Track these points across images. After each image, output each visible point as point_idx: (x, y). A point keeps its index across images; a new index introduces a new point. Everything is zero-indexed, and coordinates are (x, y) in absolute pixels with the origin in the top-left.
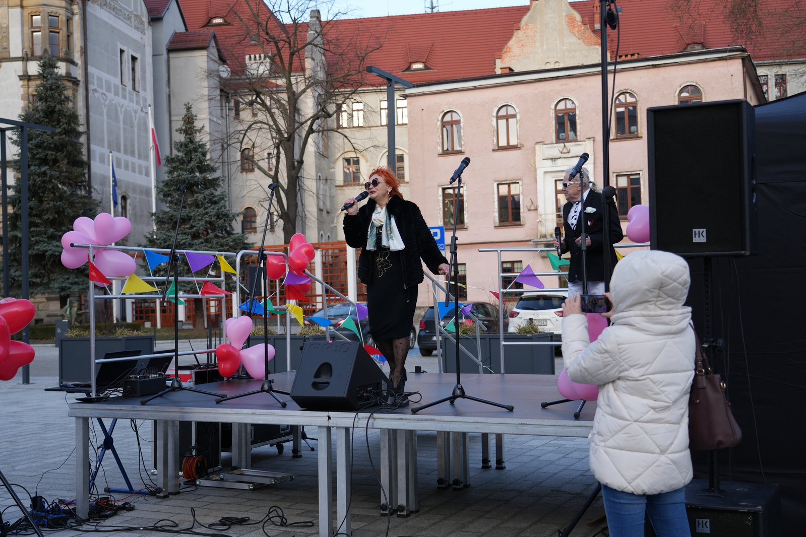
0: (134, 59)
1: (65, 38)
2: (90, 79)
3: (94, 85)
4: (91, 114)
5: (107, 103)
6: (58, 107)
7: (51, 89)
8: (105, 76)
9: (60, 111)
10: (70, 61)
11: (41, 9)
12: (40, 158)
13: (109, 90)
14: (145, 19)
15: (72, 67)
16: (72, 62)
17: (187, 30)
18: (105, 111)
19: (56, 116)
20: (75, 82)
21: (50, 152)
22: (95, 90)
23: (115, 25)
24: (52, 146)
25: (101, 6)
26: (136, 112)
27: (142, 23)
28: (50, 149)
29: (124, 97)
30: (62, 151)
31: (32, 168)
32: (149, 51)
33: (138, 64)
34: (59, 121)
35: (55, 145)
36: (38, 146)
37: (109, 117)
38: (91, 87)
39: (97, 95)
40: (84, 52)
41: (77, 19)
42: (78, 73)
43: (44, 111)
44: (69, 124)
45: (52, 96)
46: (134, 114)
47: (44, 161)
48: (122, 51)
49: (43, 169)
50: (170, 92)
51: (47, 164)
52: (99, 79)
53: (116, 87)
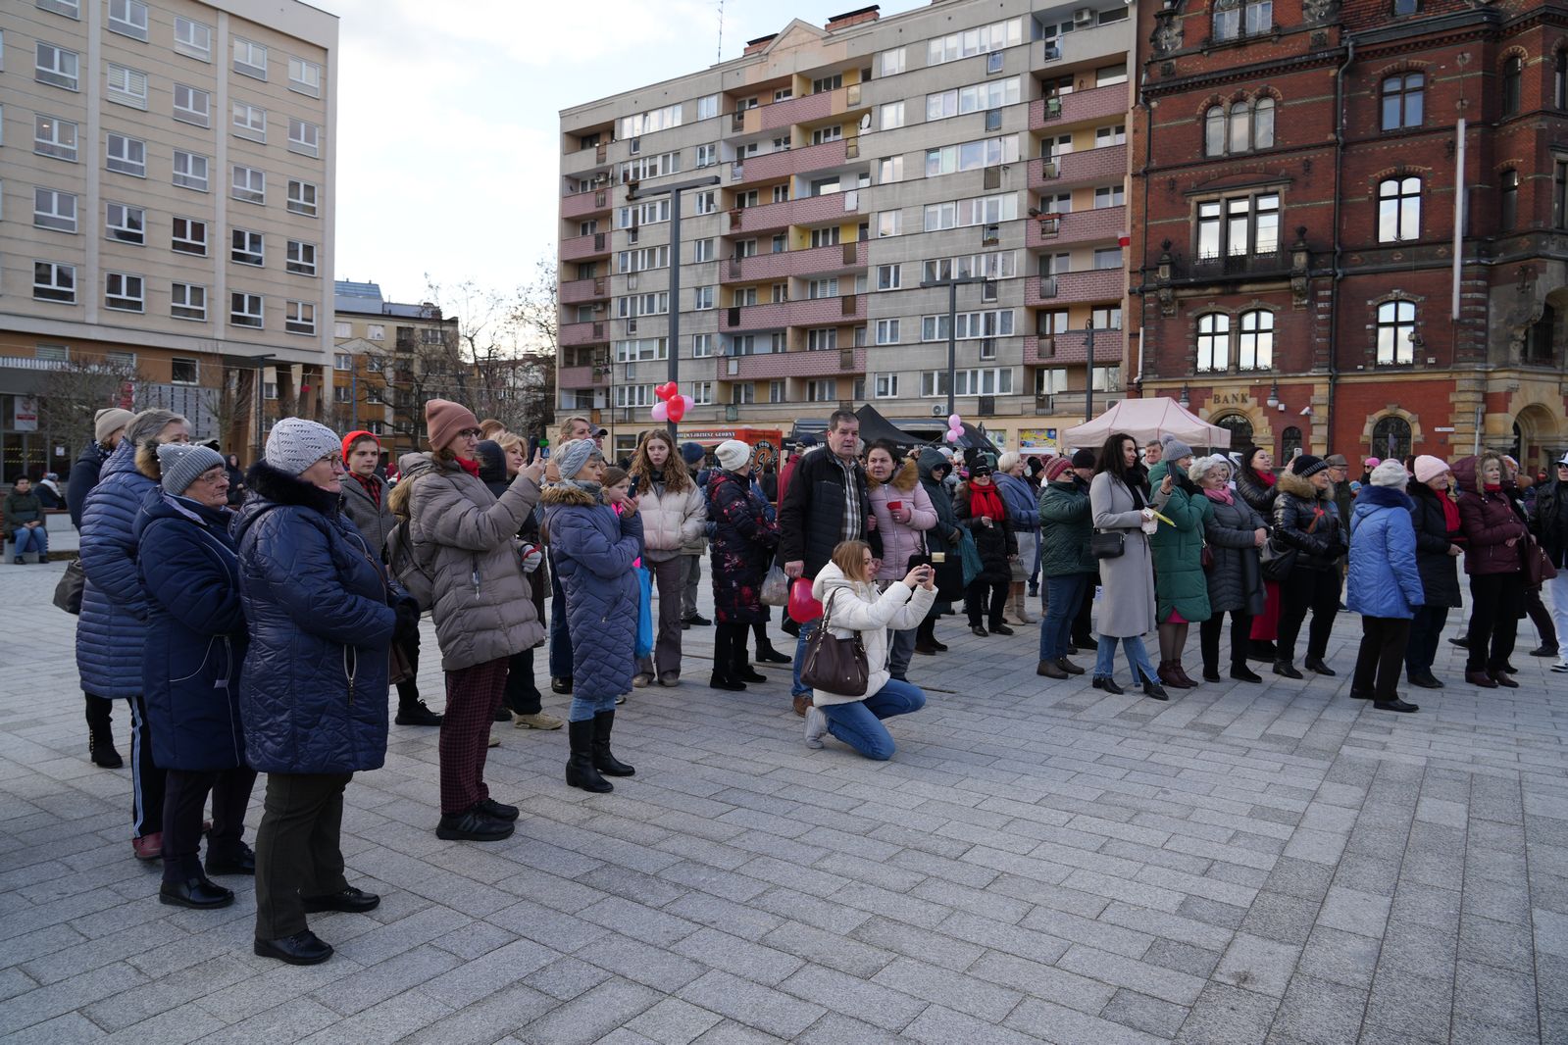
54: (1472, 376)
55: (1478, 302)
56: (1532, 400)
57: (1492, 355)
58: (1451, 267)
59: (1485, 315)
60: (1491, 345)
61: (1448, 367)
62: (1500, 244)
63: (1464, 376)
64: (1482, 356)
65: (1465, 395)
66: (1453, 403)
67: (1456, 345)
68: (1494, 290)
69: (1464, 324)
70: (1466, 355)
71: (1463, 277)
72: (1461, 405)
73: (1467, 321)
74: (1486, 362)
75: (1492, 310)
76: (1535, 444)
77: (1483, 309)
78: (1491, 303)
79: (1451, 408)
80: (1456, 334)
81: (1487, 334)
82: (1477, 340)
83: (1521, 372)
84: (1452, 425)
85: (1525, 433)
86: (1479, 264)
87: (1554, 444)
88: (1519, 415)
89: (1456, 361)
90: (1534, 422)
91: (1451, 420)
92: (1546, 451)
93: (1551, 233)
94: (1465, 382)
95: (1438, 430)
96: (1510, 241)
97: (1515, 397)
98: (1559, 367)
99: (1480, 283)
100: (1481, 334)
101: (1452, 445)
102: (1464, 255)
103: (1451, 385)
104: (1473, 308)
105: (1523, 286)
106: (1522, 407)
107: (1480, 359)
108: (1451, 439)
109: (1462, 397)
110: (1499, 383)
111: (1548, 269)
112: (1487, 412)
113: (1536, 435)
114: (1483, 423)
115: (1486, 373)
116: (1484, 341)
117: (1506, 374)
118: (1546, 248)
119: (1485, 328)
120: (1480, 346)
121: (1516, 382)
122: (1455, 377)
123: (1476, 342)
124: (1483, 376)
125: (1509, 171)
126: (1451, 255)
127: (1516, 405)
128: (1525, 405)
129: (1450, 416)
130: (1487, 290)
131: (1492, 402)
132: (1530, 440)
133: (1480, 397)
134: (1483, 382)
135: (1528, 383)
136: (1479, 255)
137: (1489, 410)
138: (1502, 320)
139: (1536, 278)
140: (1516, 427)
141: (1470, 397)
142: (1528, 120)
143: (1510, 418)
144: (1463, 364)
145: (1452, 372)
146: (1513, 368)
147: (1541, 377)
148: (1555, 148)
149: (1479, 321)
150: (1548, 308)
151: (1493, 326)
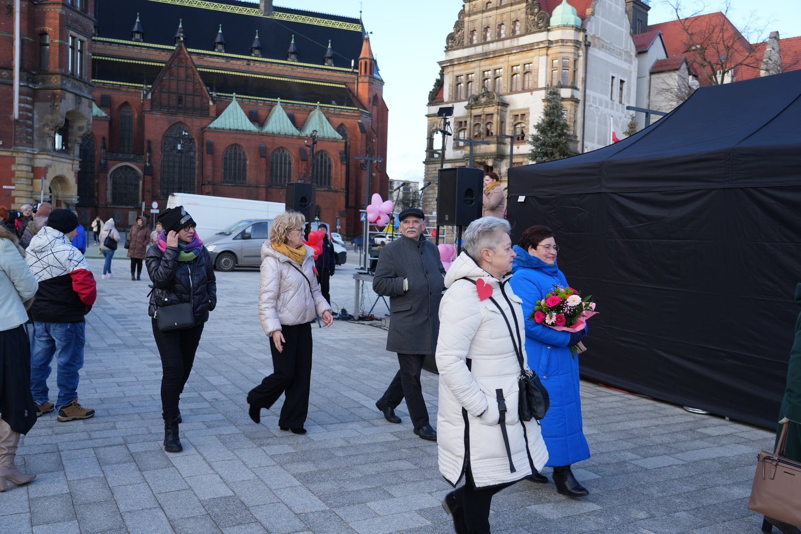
0: (622, 82)
1: (572, 73)
2: (587, 98)
3: (590, 102)
4: (586, 121)
5: (599, 113)
6: (556, 120)
7: (553, 108)
8: (599, 95)
9: (557, 122)
10: (574, 87)
11: (558, 55)
12: (543, 152)
13: (601, 104)
14: (633, 53)
15: (575, 91)
16: (576, 88)
17: (667, 57)
18: (597, 119)
19: (554, 125)
20: (577, 101)
21: (549, 148)
22: (591, 106)
23: (609, 60)
24: (551, 144)
25: (599, 49)
26: (620, 118)
27: (630, 56)
28: (549, 146)
29: (612, 108)
30: (557, 148)
31: (538, 158)
32: (634, 75)
33: (625, 85)
34: (556, 129)
35: (553, 144)
36: (543, 144)
37: (600, 122)
38: (587, 104)
39: (591, 108)
40: (585, 81)
41: (581, 60)
42: (579, 95)
43: (547, 123)
44: (562, 130)
45: (553, 113)
46: (619, 120)
47: (546, 154)
48: (613, 78)
49: (544, 159)
50: (649, 102)
51: (547, 156)
52: (595, 98)
53: (607, 102)
54: (25, 155)
55: (27, 110)
56: (58, 173)
57: (36, 143)
58: (12, 85)
59: (31, 119)
60: (36, 138)
61: (10, 148)
62: (40, 77)
63: (20, 155)
64: (30, 143)
65: (21, 168)
66: (14, 171)
67: (15, 135)
68: (37, 104)
69: (20, 122)
70: (21, 142)
71: (20, 94)
72: (19, 173)
73: (21, 121)
74: (33, 147)
75: (36, 117)
76: (60, 199)
77: (30, 115)
78: (35, 112)
79: (13, 174)
80: (15, 128)
81: (33, 130)
82: (28, 134)
83: (53, 156)
84: (14, 185)
85: (54, 192)
86: (28, 86)
87: (70, 199)
88: (52, 182)
89: (15, 145)
90: (59, 185)
91: (13, 181)
92: (65, 203)
93: (68, 77)
94: (20, 158)
95: (5, 187)
96: (45, 76)
97: (50, 170)
98: (72, 155)
99: (29, 98)
100: (30, 130)
101: (14, 197)
102: (21, 80)
103: (12, 160)
104: (25, 113)
105: (54, 105)
106: (53, 177)
107: (31, 145)
108: (14, 194)
109: (20, 168)
110: (42, 161)
111: (67, 98)
112: (34, 178)
113: (60, 193)
114: (32, 184)
115: (33, 154)
116: (32, 134)
117: (45, 156)
118: (65, 84)
119: (32, 127)
120: (29, 137)
121: (50, 162)
122: (14, 155)
123: (27, 134)
124: (31, 156)
125: (44, 34)
126: (12, 78)
127: (51, 175)
128: (55, 176)
129: (13, 179)
130: (32, 103)
131: (37, 173)
132: (57, 197)
133: (30, 169)
134: (32, 159)
135: (56, 163)
136: (28, 81)
137: (36, 177)
138: (42, 123)
139: (61, 102)
140: (50, 188)
141: (24, 168)
142: (55, 6)
143: (47, 183)
144: (19, 147)
145: (13, 152)
146: (49, 153)
147: (63, 160)
148: (69, 27)
149: (29, 122)
150: (67, 120)
151: (36, 126)
